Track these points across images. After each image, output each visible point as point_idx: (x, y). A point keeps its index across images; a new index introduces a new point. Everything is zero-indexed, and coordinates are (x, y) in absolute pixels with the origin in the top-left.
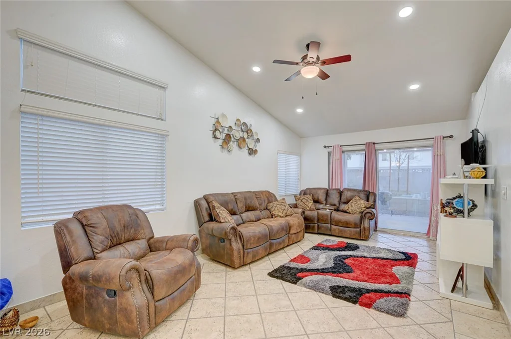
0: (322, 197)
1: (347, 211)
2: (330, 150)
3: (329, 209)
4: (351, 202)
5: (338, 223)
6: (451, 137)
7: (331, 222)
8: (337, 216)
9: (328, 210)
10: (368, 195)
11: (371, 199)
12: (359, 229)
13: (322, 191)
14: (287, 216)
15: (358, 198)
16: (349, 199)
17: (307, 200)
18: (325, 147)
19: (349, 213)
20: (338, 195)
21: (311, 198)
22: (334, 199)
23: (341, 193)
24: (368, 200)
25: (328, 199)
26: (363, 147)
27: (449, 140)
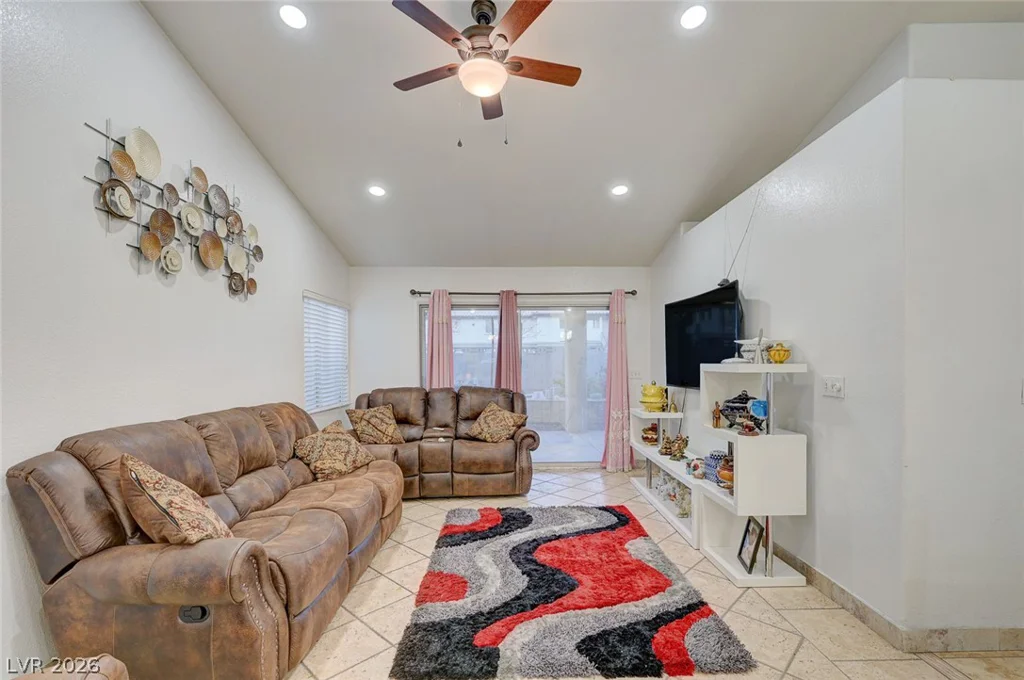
0: (415, 410)
1: (480, 437)
2: (424, 300)
3: (444, 437)
4: (482, 416)
5: (469, 467)
6: (634, 293)
7: (452, 466)
8: (465, 450)
9: (441, 440)
10: (513, 400)
11: (518, 405)
12: (511, 474)
13: (414, 395)
14: (357, 468)
15: (494, 406)
16: (477, 409)
17: (382, 420)
18: (413, 292)
19: (485, 441)
20: (450, 404)
21: (389, 413)
22: (443, 411)
23: (457, 398)
24: (512, 410)
25: (430, 411)
26: (495, 300)
27: (630, 299)
